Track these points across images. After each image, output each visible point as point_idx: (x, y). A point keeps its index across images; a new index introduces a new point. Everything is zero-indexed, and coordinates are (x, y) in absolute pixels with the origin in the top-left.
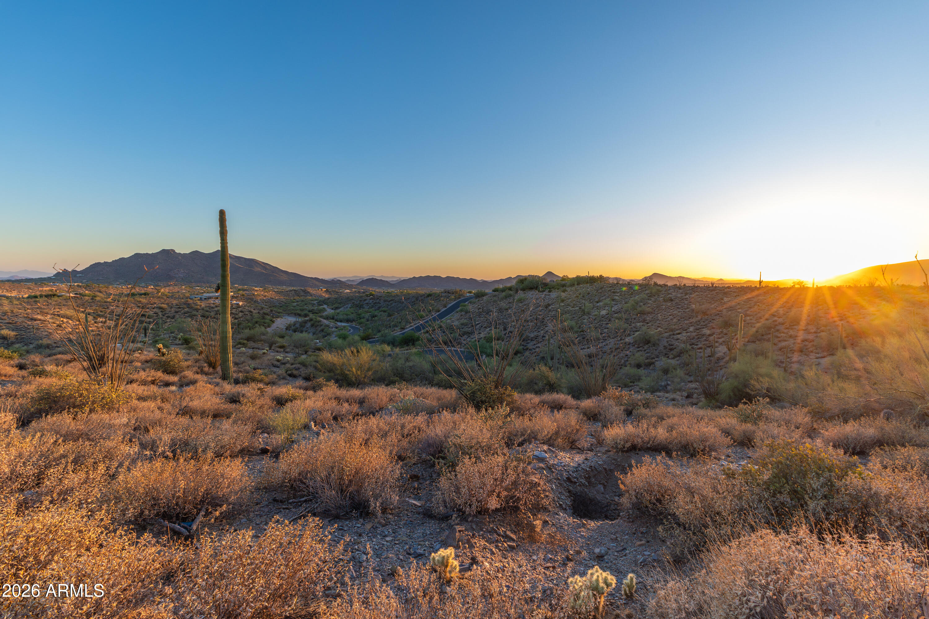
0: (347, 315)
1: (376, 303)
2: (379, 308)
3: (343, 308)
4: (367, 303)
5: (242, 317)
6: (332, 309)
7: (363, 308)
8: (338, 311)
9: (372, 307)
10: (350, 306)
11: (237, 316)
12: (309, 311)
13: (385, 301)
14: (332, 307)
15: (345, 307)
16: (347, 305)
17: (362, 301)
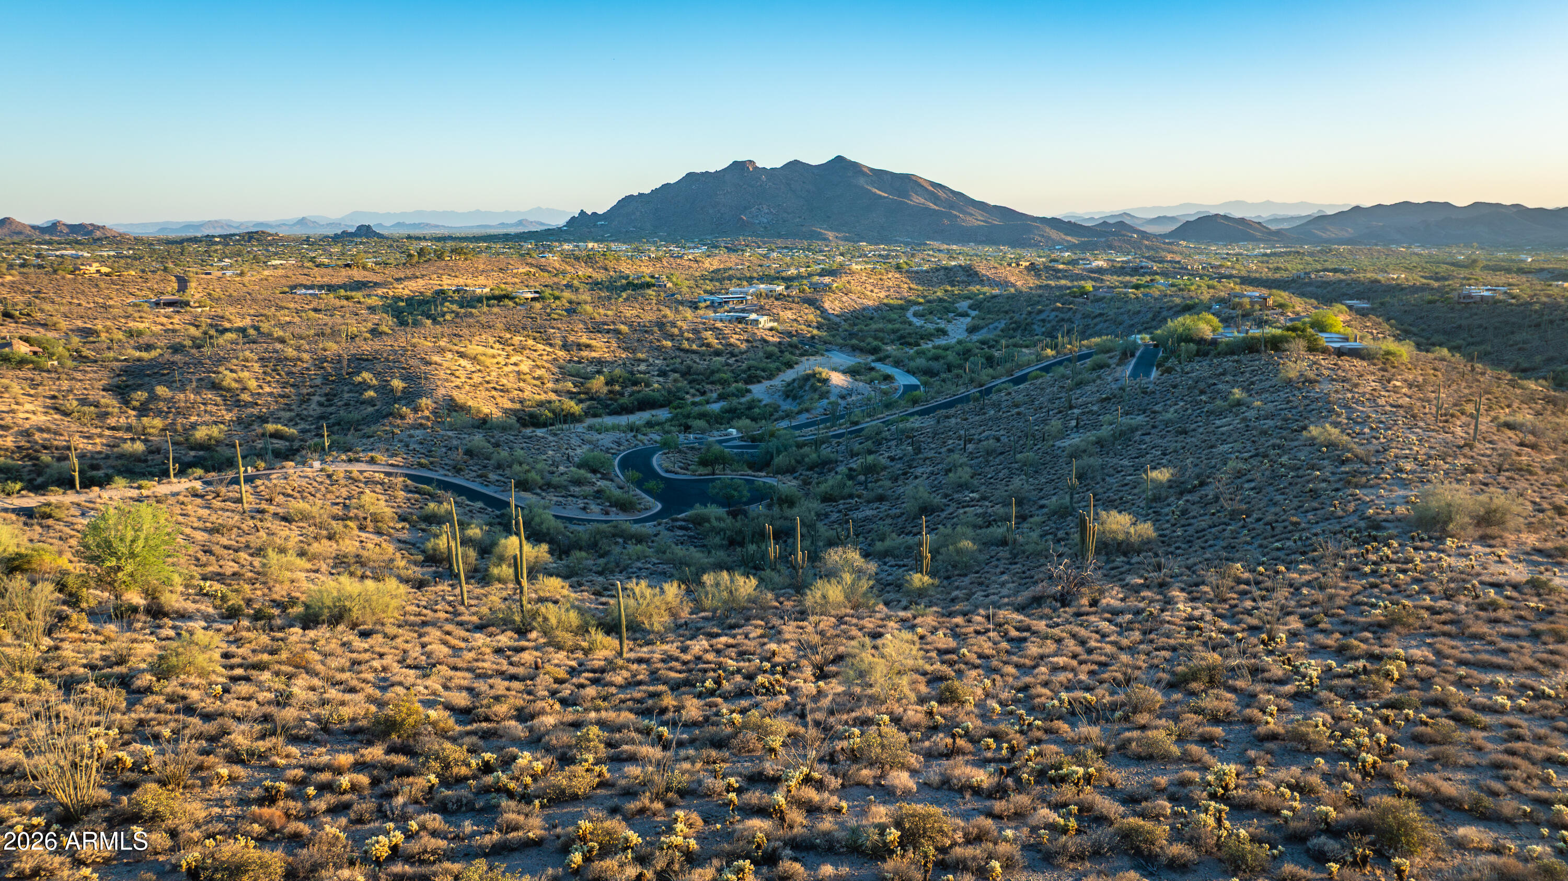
1: (1063, 320)
3: (985, 330)
4: (1043, 321)
5: (746, 352)
11: (736, 351)
15: (991, 326)
16: (996, 324)
17: (1033, 315)
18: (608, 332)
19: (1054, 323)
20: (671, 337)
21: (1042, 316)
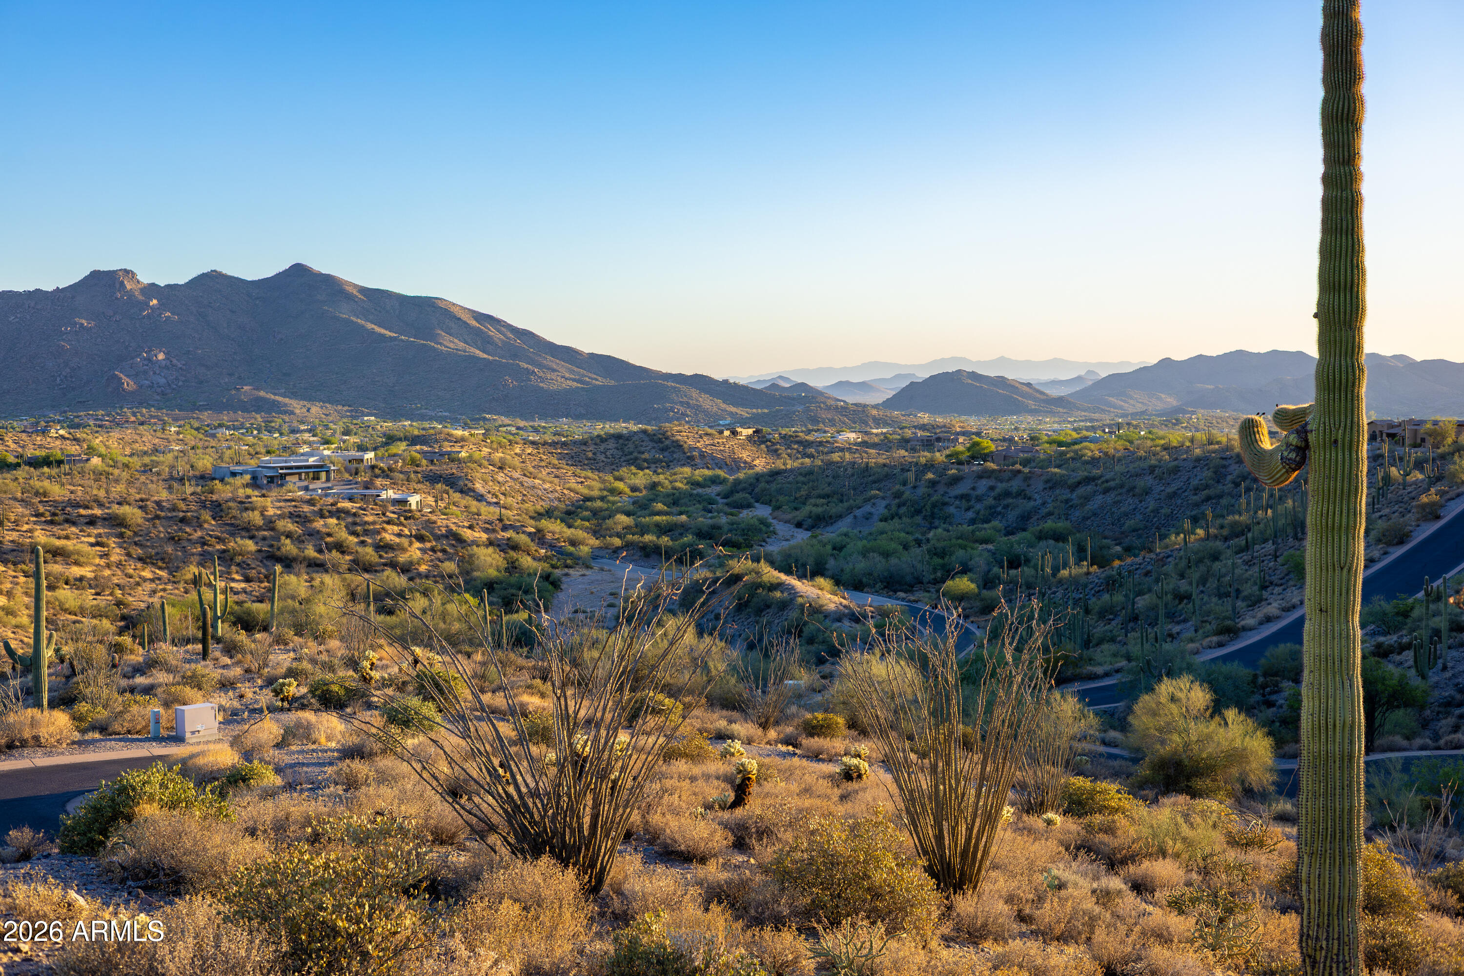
0: (886, 555)
1: (1007, 494)
2: (1025, 518)
3: (849, 519)
4: (962, 497)
6: (799, 525)
7: (947, 519)
8: (830, 534)
9: (992, 514)
10: (880, 509)
12: (701, 535)
13: (1053, 484)
14: (800, 515)
15: (858, 513)
16: (868, 508)
17: (941, 489)
18: (92, 521)
19: (990, 501)
20: (248, 531)
21: (962, 489)
